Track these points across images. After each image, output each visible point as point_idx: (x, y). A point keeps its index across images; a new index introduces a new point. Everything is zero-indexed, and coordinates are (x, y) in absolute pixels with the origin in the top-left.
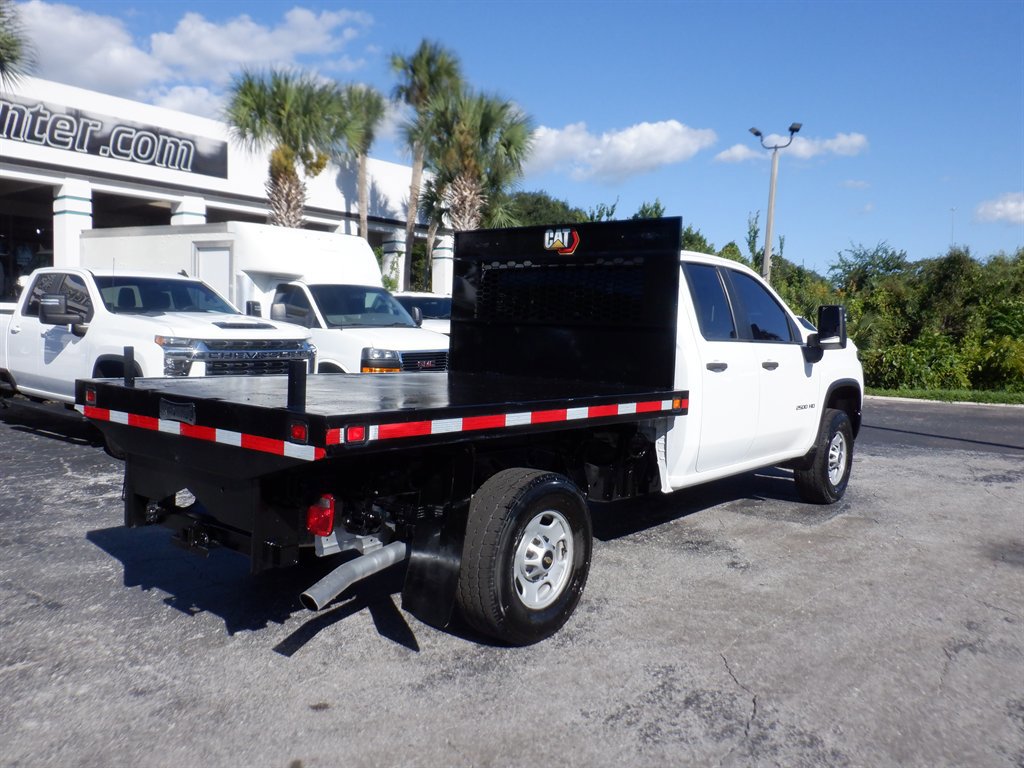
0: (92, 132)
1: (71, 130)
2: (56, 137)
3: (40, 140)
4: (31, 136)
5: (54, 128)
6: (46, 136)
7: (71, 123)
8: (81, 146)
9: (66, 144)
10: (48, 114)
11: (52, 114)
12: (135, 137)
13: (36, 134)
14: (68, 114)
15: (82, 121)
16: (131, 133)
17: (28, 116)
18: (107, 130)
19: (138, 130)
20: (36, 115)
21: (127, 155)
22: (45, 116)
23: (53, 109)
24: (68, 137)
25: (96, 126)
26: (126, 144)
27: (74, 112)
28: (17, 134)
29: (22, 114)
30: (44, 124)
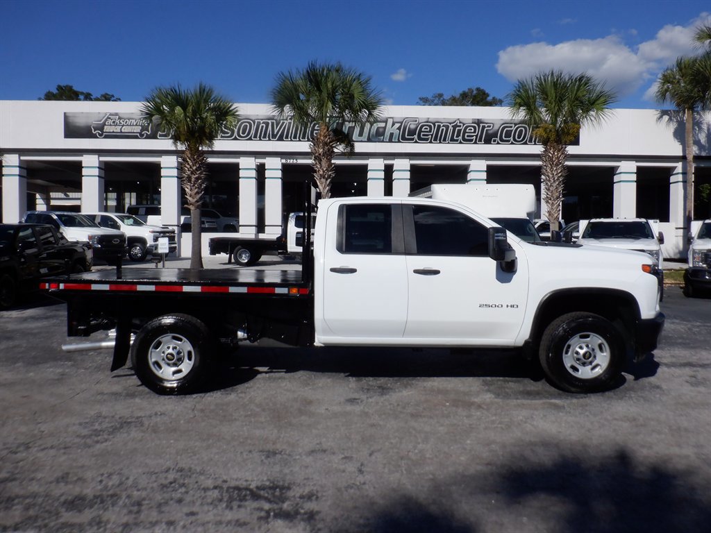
2: (466, 137)
3: (457, 140)
4: (452, 140)
5: (465, 132)
8: (480, 140)
9: (472, 140)
10: (462, 125)
11: (464, 125)
13: (455, 138)
16: (511, 127)
19: (515, 125)
20: (454, 127)
22: (460, 126)
23: (464, 122)
27: (476, 121)
28: (445, 140)
30: (459, 131)
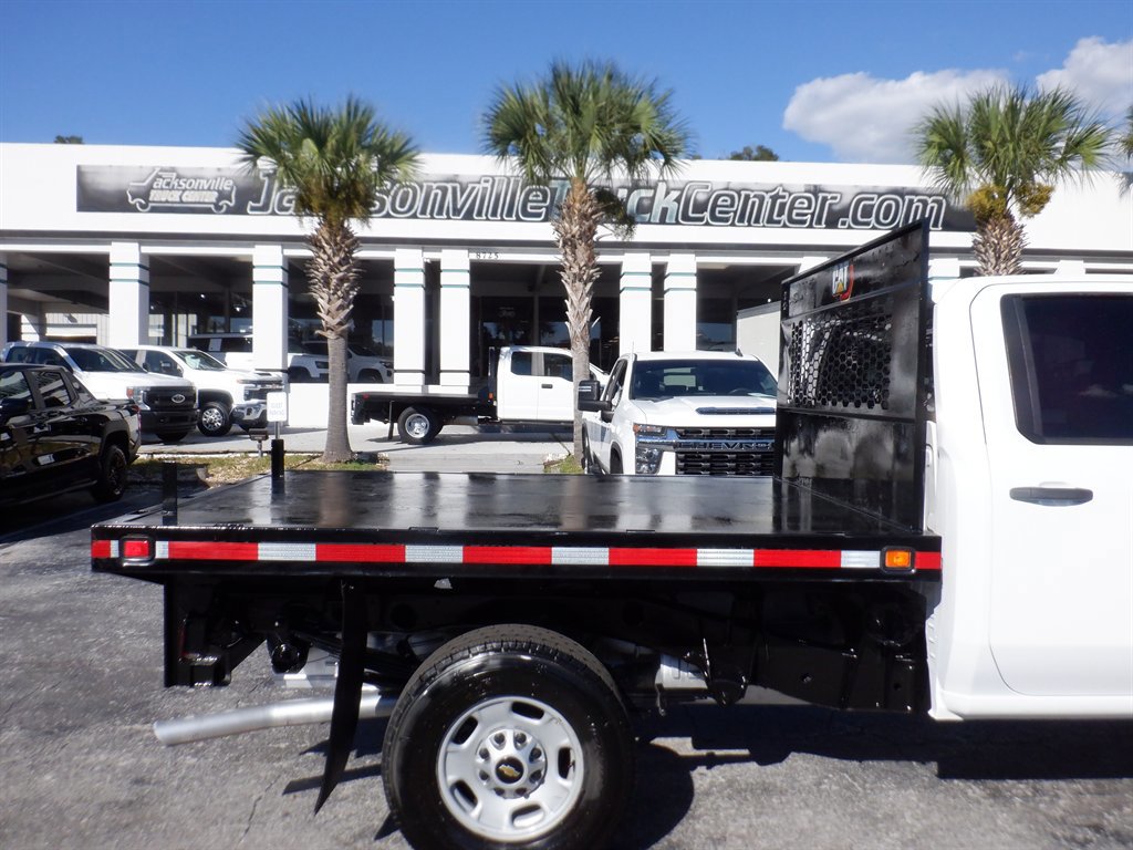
0: (830, 205)
1: (809, 208)
6: (784, 218)
7: (809, 200)
12: (876, 202)
14: (806, 192)
15: (821, 195)
17: (768, 201)
18: (846, 201)
21: (868, 224)
24: (806, 215)
25: (835, 198)
26: (867, 212)
29: (762, 199)
